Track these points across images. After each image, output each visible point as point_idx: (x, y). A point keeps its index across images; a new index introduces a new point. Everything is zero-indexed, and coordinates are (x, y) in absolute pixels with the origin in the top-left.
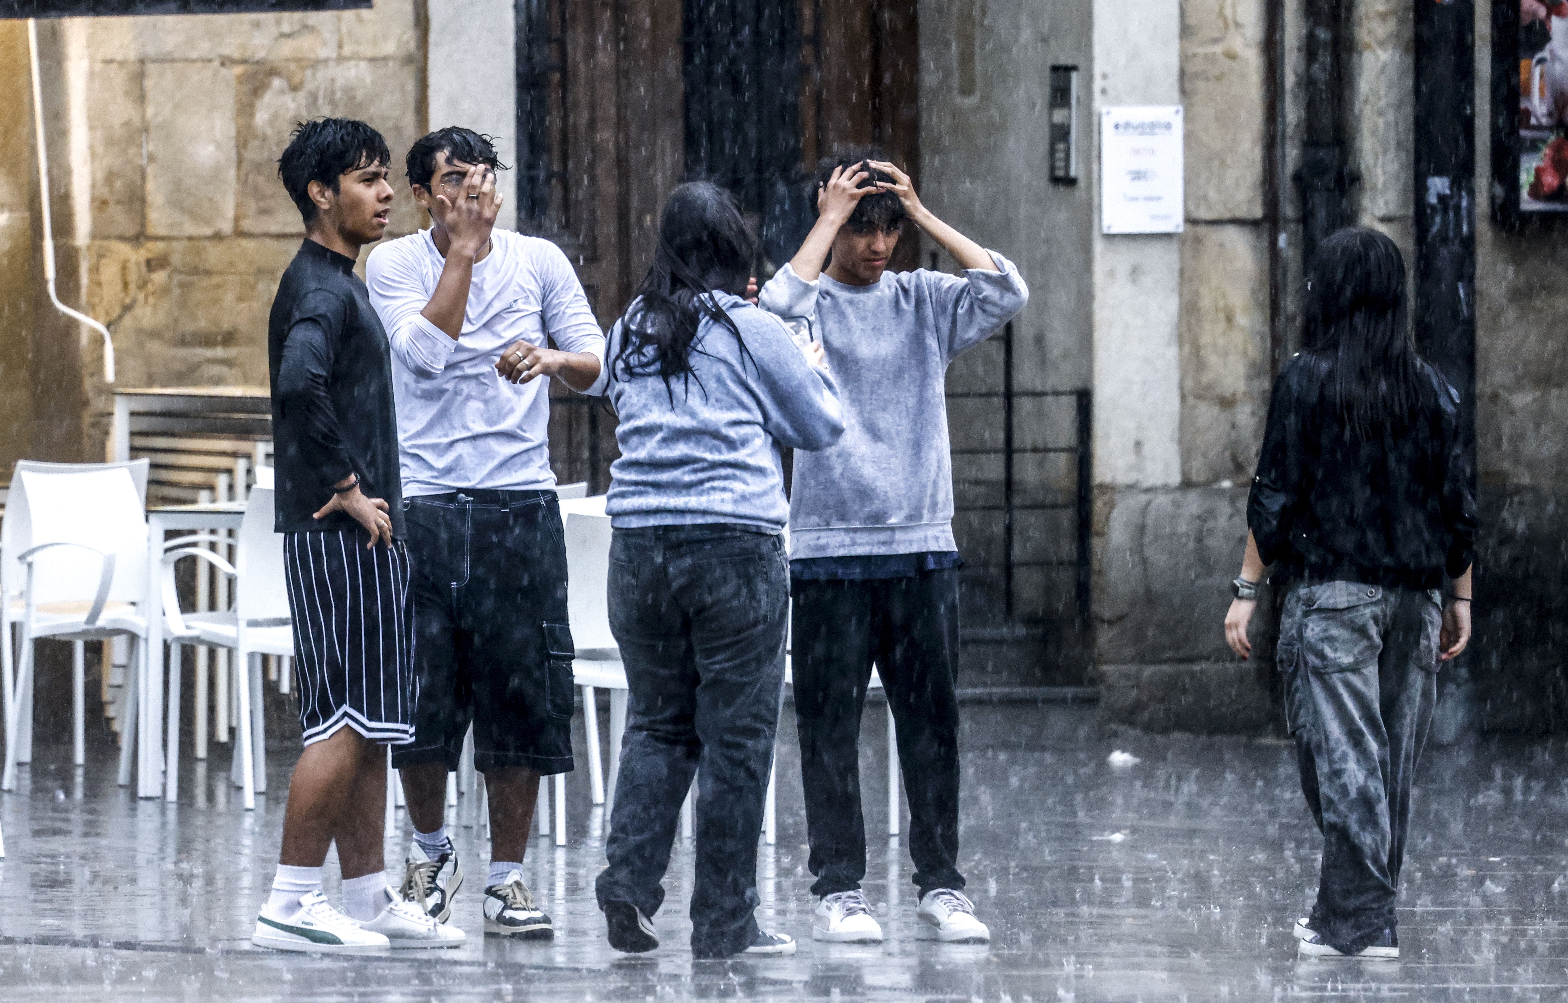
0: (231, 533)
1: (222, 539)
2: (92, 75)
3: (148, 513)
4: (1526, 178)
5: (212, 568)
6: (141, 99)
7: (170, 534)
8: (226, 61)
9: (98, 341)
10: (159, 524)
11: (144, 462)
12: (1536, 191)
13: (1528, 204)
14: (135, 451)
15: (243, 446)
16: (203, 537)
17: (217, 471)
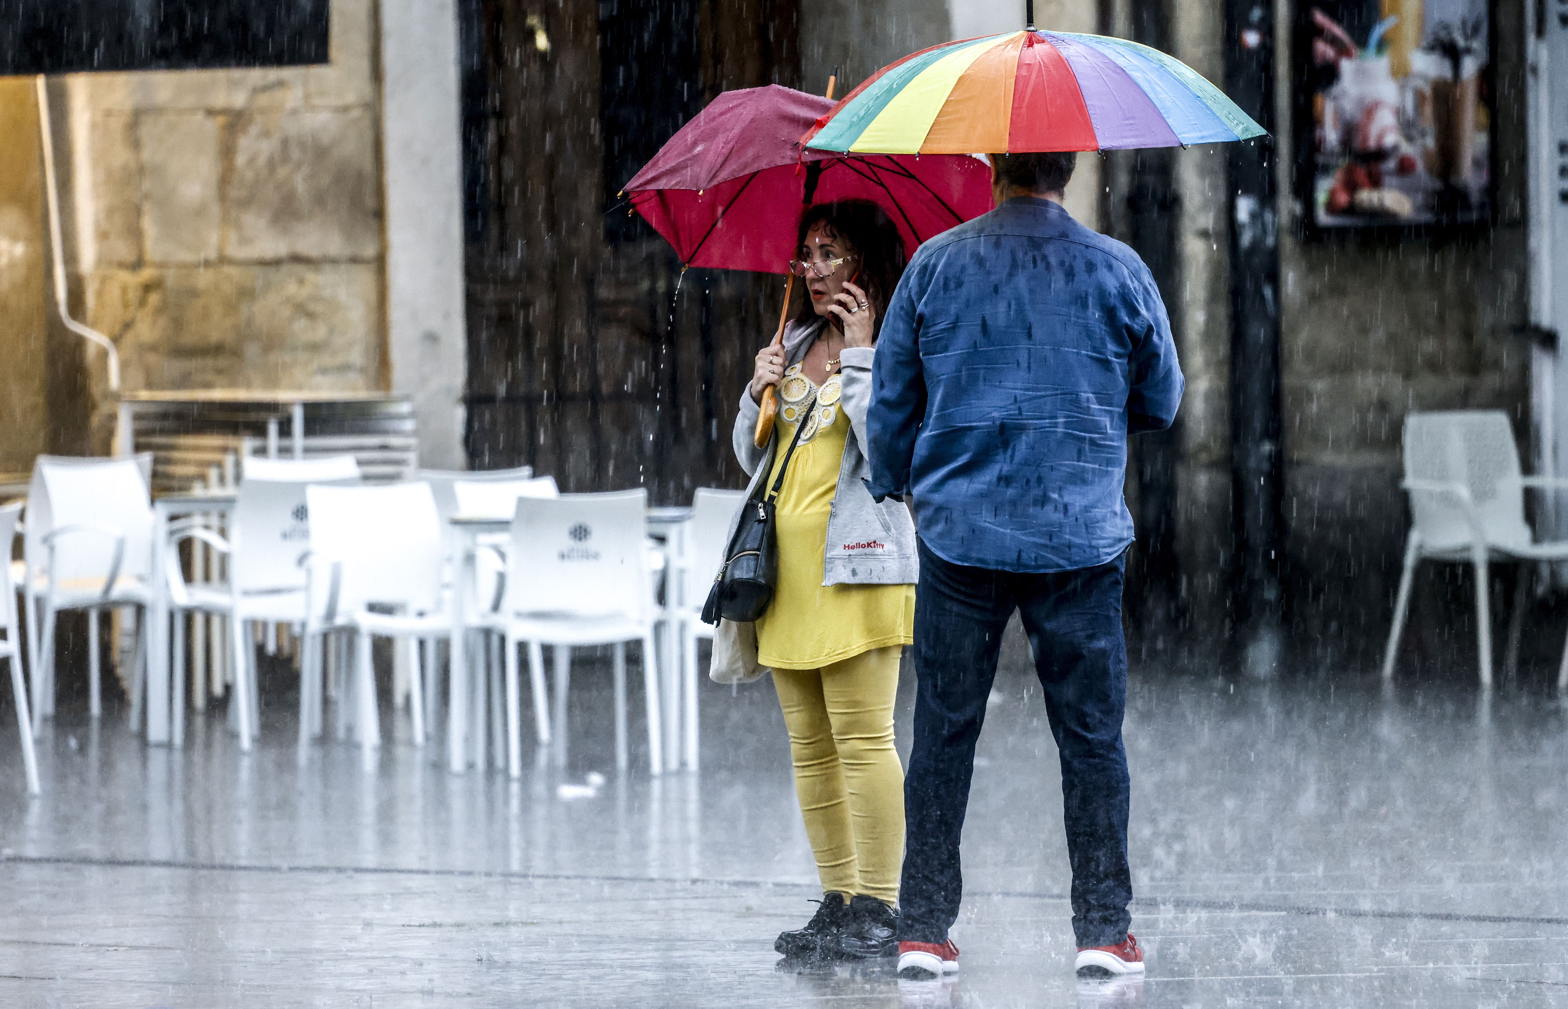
0: (223, 516)
1: (214, 521)
2: (94, 126)
3: (153, 501)
4: (1321, 197)
5: (207, 547)
6: (136, 144)
7: (173, 518)
8: (211, 112)
9: (103, 355)
10: (163, 510)
11: (147, 457)
12: (1331, 207)
13: (1323, 218)
14: (138, 448)
15: (230, 441)
16: (198, 520)
17: (209, 464)
